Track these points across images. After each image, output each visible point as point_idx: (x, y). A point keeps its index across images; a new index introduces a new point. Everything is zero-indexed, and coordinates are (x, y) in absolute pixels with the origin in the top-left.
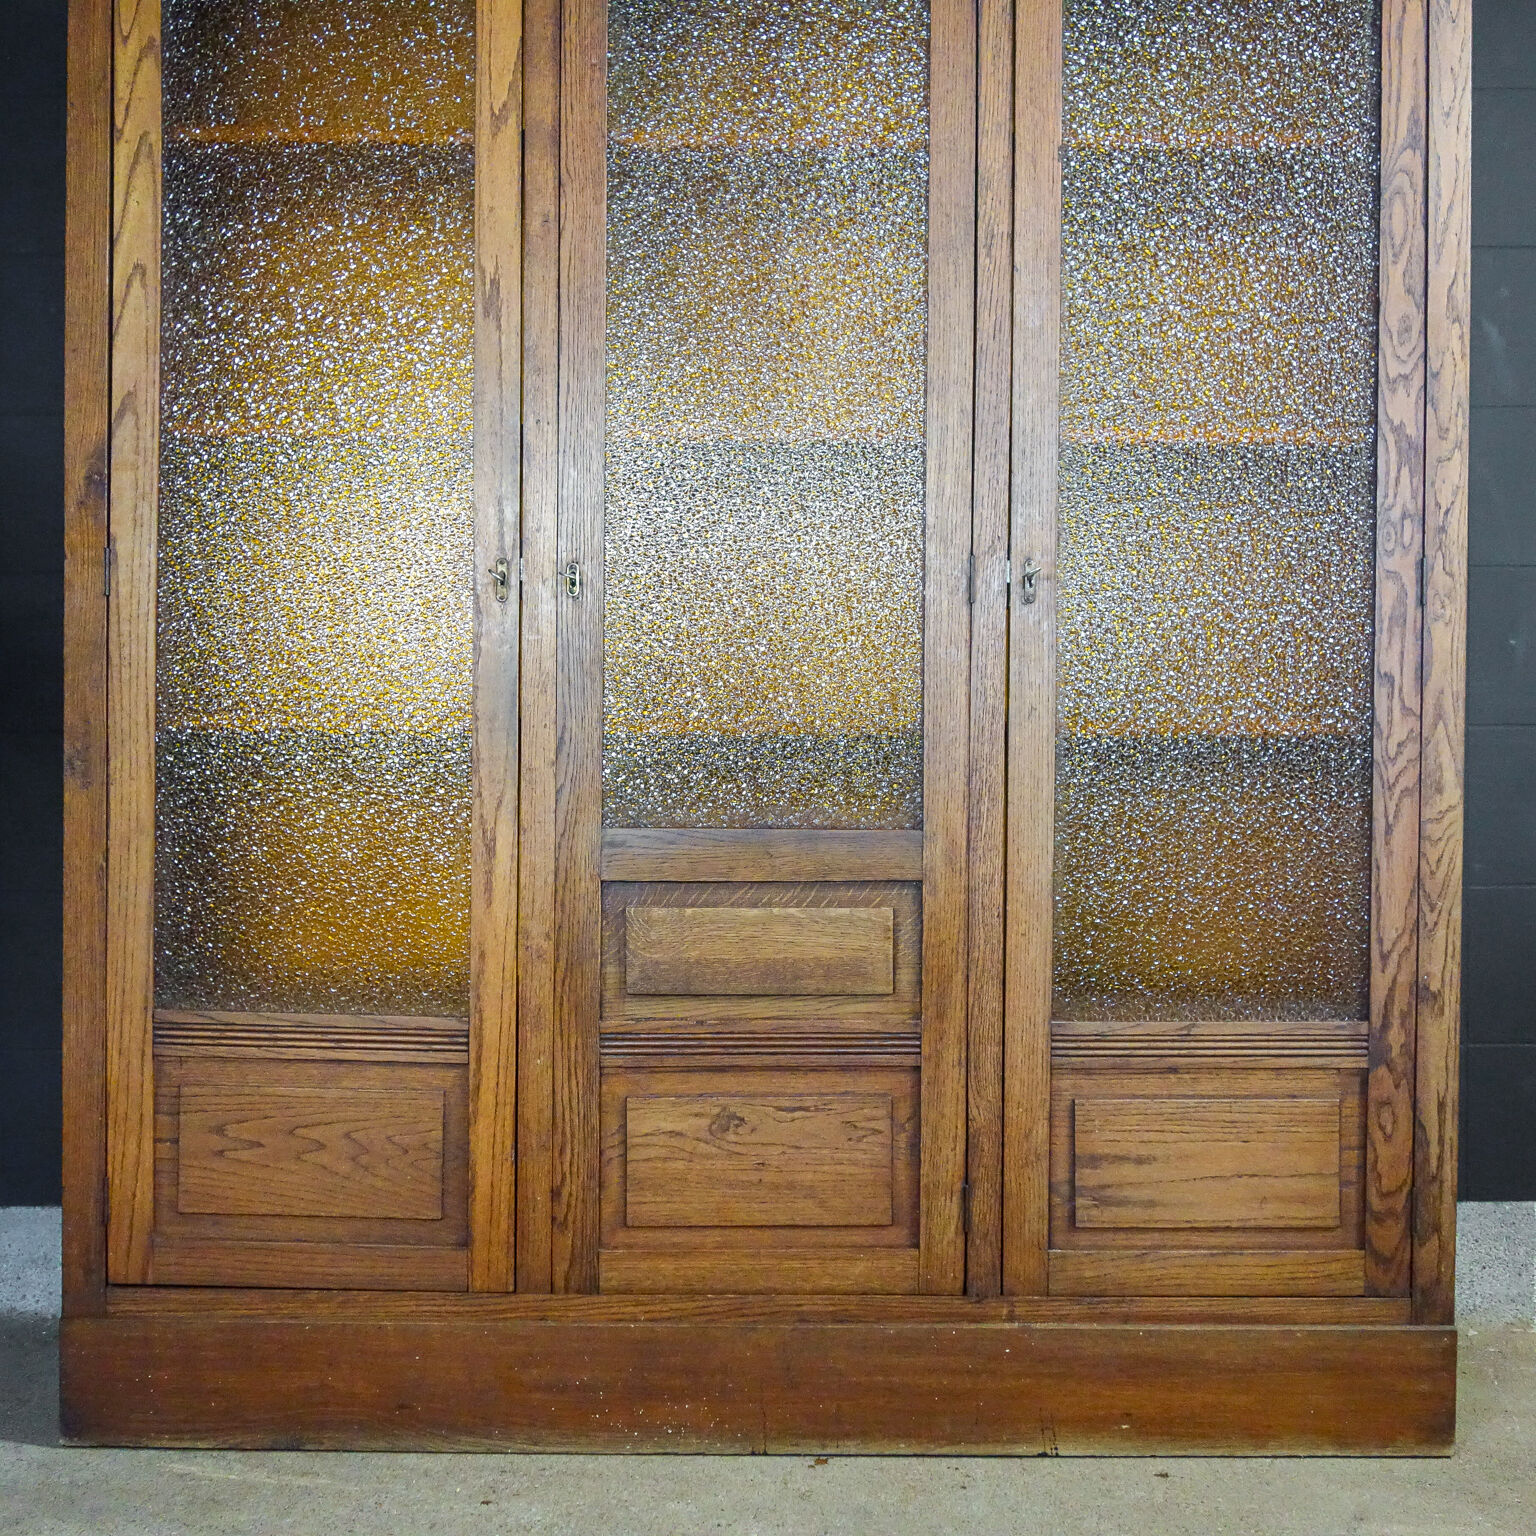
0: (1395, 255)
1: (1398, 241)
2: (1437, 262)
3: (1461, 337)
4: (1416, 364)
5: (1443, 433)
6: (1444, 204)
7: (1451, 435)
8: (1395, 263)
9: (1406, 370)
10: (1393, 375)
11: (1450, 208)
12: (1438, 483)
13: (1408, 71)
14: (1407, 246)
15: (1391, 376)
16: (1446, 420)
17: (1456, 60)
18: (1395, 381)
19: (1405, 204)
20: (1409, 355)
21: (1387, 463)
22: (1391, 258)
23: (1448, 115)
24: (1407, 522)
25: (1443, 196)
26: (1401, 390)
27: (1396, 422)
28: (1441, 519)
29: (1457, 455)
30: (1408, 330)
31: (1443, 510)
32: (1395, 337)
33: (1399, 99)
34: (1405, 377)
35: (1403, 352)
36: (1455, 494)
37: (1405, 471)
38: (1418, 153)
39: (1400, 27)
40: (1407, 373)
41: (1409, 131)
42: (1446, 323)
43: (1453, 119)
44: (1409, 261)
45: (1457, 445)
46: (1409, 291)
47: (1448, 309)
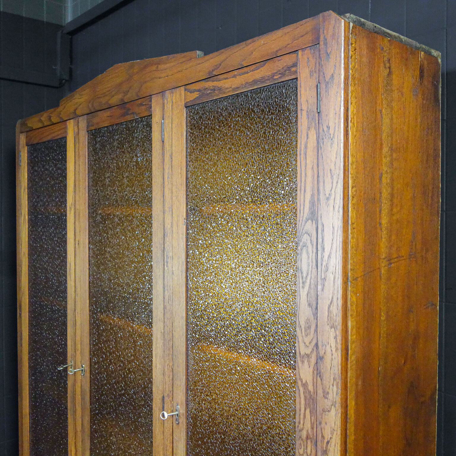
0: (303, 283)
1: (305, 275)
2: (323, 290)
3: (335, 338)
4: (313, 349)
5: (326, 395)
6: (326, 254)
7: (330, 396)
8: (303, 287)
9: (308, 351)
10: (302, 353)
11: (329, 257)
12: (323, 425)
13: (309, 173)
14: (309, 278)
15: (301, 353)
16: (328, 387)
17: (333, 165)
18: (303, 357)
19: (308, 253)
20: (310, 343)
21: (300, 403)
22: (301, 285)
23: (328, 199)
24: (309, 441)
25: (326, 250)
26: (306, 363)
27: (304, 382)
28: (325, 446)
29: (333, 409)
30: (309, 327)
31: (326, 441)
32: (303, 330)
33: (305, 191)
34: (308, 356)
35: (307, 340)
36: (332, 434)
37: (308, 411)
38: (314, 222)
39: (306, 147)
40: (309, 353)
41: (310, 209)
42: (327, 328)
43: (331, 202)
44: (310, 287)
45: (334, 404)
46: (309, 305)
47: (328, 319)
